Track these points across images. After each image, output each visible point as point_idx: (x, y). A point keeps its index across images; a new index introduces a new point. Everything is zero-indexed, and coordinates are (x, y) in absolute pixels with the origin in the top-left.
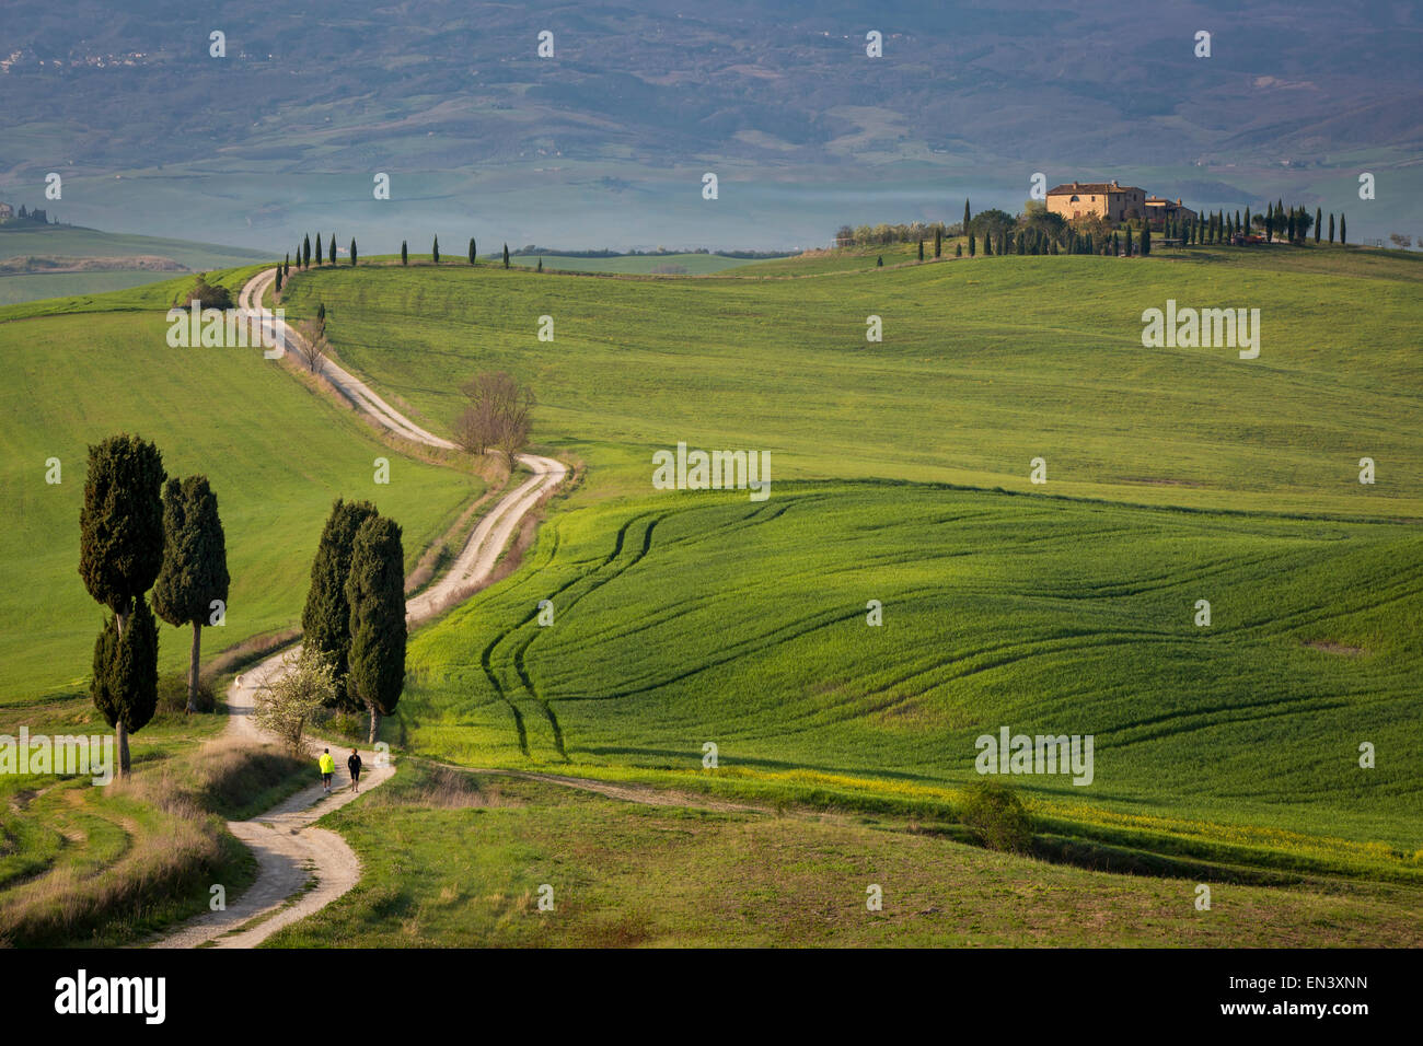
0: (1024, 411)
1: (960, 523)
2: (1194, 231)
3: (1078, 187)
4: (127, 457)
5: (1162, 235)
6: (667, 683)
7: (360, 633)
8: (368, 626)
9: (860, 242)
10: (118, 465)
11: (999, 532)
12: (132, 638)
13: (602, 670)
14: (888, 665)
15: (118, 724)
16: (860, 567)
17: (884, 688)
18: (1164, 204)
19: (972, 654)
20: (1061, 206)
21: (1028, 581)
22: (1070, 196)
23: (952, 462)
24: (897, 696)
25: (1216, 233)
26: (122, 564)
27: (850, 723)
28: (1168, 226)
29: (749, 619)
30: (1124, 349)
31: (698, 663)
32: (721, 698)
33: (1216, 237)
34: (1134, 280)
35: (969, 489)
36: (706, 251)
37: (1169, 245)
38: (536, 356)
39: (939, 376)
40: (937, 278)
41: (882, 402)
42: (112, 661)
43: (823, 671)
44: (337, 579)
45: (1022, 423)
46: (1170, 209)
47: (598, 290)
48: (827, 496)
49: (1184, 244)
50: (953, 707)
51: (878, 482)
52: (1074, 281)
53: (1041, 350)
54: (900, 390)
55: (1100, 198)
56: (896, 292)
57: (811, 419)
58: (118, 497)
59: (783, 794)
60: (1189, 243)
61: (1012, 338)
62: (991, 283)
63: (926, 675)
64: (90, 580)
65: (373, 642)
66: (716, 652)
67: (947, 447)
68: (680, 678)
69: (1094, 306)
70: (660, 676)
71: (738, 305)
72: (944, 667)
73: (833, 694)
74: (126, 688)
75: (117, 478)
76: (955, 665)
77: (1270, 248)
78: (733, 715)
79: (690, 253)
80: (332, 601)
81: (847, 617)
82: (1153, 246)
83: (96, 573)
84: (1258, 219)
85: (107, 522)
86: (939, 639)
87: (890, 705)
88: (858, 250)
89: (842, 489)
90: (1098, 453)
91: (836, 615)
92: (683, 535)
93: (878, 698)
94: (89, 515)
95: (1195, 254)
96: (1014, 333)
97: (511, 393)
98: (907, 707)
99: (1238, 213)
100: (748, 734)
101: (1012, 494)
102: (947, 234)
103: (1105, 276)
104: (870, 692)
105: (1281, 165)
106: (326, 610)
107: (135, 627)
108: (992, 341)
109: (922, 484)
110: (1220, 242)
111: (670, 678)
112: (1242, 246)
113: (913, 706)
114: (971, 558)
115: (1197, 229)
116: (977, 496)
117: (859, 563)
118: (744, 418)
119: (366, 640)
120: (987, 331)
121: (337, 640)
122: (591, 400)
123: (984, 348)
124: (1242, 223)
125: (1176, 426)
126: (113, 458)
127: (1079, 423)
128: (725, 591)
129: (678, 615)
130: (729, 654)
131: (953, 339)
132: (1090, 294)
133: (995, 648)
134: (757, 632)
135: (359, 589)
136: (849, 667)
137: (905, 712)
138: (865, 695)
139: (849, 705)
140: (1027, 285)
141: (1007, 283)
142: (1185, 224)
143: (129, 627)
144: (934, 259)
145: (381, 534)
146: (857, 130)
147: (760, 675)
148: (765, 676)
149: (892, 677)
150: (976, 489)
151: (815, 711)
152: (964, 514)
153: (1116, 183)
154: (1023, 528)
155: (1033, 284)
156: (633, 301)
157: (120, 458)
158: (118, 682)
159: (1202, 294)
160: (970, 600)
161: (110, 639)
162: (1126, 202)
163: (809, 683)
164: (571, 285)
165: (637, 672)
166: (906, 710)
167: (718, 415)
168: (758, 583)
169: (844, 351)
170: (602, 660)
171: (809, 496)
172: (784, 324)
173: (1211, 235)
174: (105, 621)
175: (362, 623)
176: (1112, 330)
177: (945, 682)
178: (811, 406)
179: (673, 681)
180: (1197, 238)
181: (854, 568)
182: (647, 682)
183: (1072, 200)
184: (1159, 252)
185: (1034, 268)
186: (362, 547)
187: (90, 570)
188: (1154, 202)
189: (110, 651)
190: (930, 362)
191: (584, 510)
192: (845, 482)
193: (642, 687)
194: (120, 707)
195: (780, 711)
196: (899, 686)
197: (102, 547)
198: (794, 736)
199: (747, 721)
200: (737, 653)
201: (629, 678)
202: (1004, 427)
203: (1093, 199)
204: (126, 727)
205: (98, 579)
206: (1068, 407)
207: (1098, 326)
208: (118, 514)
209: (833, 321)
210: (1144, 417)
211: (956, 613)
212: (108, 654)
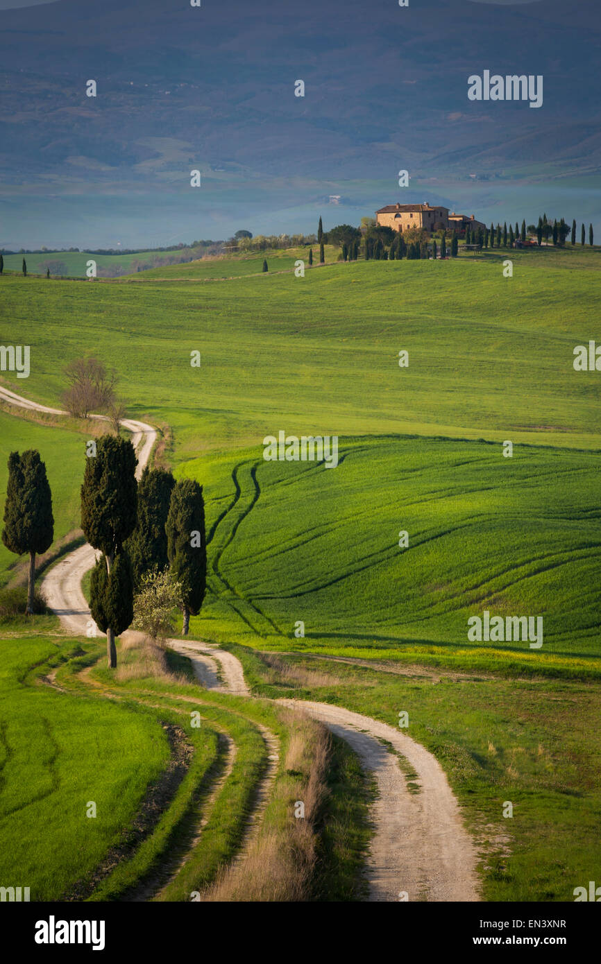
0: (428, 377)
1: (471, 466)
2: (487, 238)
3: (400, 207)
4: (115, 450)
5: (465, 241)
6: (326, 585)
7: (176, 559)
8: (182, 554)
9: (243, 249)
10: (110, 455)
11: (502, 472)
12: (119, 572)
13: (278, 577)
14: (475, 571)
15: (108, 630)
16: (426, 501)
17: (476, 587)
18: (461, 219)
19: (529, 561)
20: (386, 220)
21: (540, 508)
22: (394, 214)
23: (396, 416)
24: (486, 592)
25: (502, 240)
26: (113, 522)
27: (459, 611)
28: (468, 236)
29: (367, 540)
30: (480, 329)
31: (344, 571)
32: (366, 595)
33: (502, 242)
34: (470, 278)
35: (462, 440)
36: (77, 250)
37: (470, 249)
38: (78, 343)
39: (360, 352)
40: (329, 279)
41: (329, 372)
42: (105, 588)
43: (431, 575)
44: (147, 521)
45: (431, 386)
46: (466, 222)
47: (97, 291)
48: (367, 448)
49: (480, 249)
50: (526, 600)
51: (398, 437)
52: (427, 279)
53: (422, 332)
54: (337, 363)
55: (416, 215)
56: (304, 289)
57: (286, 386)
58: (110, 477)
59: (489, 666)
60: (484, 247)
61: (400, 323)
62: (369, 281)
63: (503, 576)
64: (89, 533)
65: (186, 565)
66: (352, 563)
67: (388, 405)
68: (335, 582)
69: (446, 298)
70: (320, 581)
71: (197, 301)
72: (514, 571)
73: (443, 591)
74: (115, 606)
75: (109, 463)
76: (521, 569)
77: (540, 250)
78: (379, 607)
79: (65, 251)
80: (144, 536)
81: (437, 537)
82: (459, 249)
83: (94, 529)
84: (531, 229)
85: (102, 494)
86: (503, 551)
87: (483, 598)
88: (242, 255)
89: (375, 442)
90: (492, 408)
91: (428, 535)
92: (280, 478)
93: (474, 593)
94: (88, 489)
95: (487, 256)
96: (399, 318)
97: (101, 373)
98: (495, 600)
99: (517, 225)
100: (395, 621)
101: (491, 443)
102: (305, 242)
103: (448, 275)
104: (467, 589)
105: (470, 178)
106: (140, 543)
107: (121, 564)
108: (386, 326)
109: (429, 438)
110: (505, 246)
111: (328, 582)
112: (521, 248)
113: (500, 598)
114: (494, 492)
115: (489, 237)
116: (464, 445)
117: (423, 497)
118: (238, 385)
119: (181, 564)
120: (380, 318)
121: (148, 564)
122: (127, 375)
123: (383, 330)
124: (520, 232)
125: (536, 386)
126: (106, 451)
127: (469, 385)
128: (341, 519)
129: (316, 537)
130: (362, 565)
131: (358, 324)
132: (441, 288)
133: (542, 557)
134: (376, 549)
135: (175, 529)
136: (449, 572)
137: (494, 603)
138: (464, 592)
139: (456, 599)
140: (395, 283)
141: (380, 281)
142: (481, 233)
143: (116, 565)
144: (319, 264)
145: (190, 491)
146: (157, 156)
147: (390, 579)
148: (393, 579)
149: (480, 578)
150: (466, 441)
151: (432, 604)
152: (471, 460)
153: (427, 204)
154: (517, 469)
155: (399, 282)
156: (125, 299)
157: (111, 451)
158: (109, 602)
159: (521, 287)
160: (511, 523)
161: (101, 574)
162: (435, 218)
163: (424, 584)
164: (77, 289)
165: (302, 579)
166: (495, 601)
167: (219, 384)
168: (362, 513)
169: (285, 334)
170: (275, 570)
171: (355, 448)
172: (236, 315)
173: (499, 241)
174: (96, 560)
175: (177, 553)
176: (462, 315)
177: (517, 581)
178: (281, 376)
179: (330, 584)
180: (489, 243)
181: (422, 501)
182: (312, 585)
183: (396, 217)
184: (463, 254)
185: (396, 269)
186: (177, 500)
187: (89, 527)
188: (455, 216)
189: (103, 581)
190: (347, 341)
191: (195, 460)
192: (376, 437)
193: (311, 589)
194: (111, 619)
195: (410, 603)
196: (486, 585)
197: (99, 511)
198: (425, 622)
199: (388, 612)
200: (367, 564)
201: (299, 582)
202: (419, 389)
203: (411, 216)
204: (114, 631)
205: (96, 532)
206: (457, 374)
207: (452, 312)
208: (109, 490)
209: (269, 313)
210: (511, 380)
211: (509, 533)
212: (102, 583)
